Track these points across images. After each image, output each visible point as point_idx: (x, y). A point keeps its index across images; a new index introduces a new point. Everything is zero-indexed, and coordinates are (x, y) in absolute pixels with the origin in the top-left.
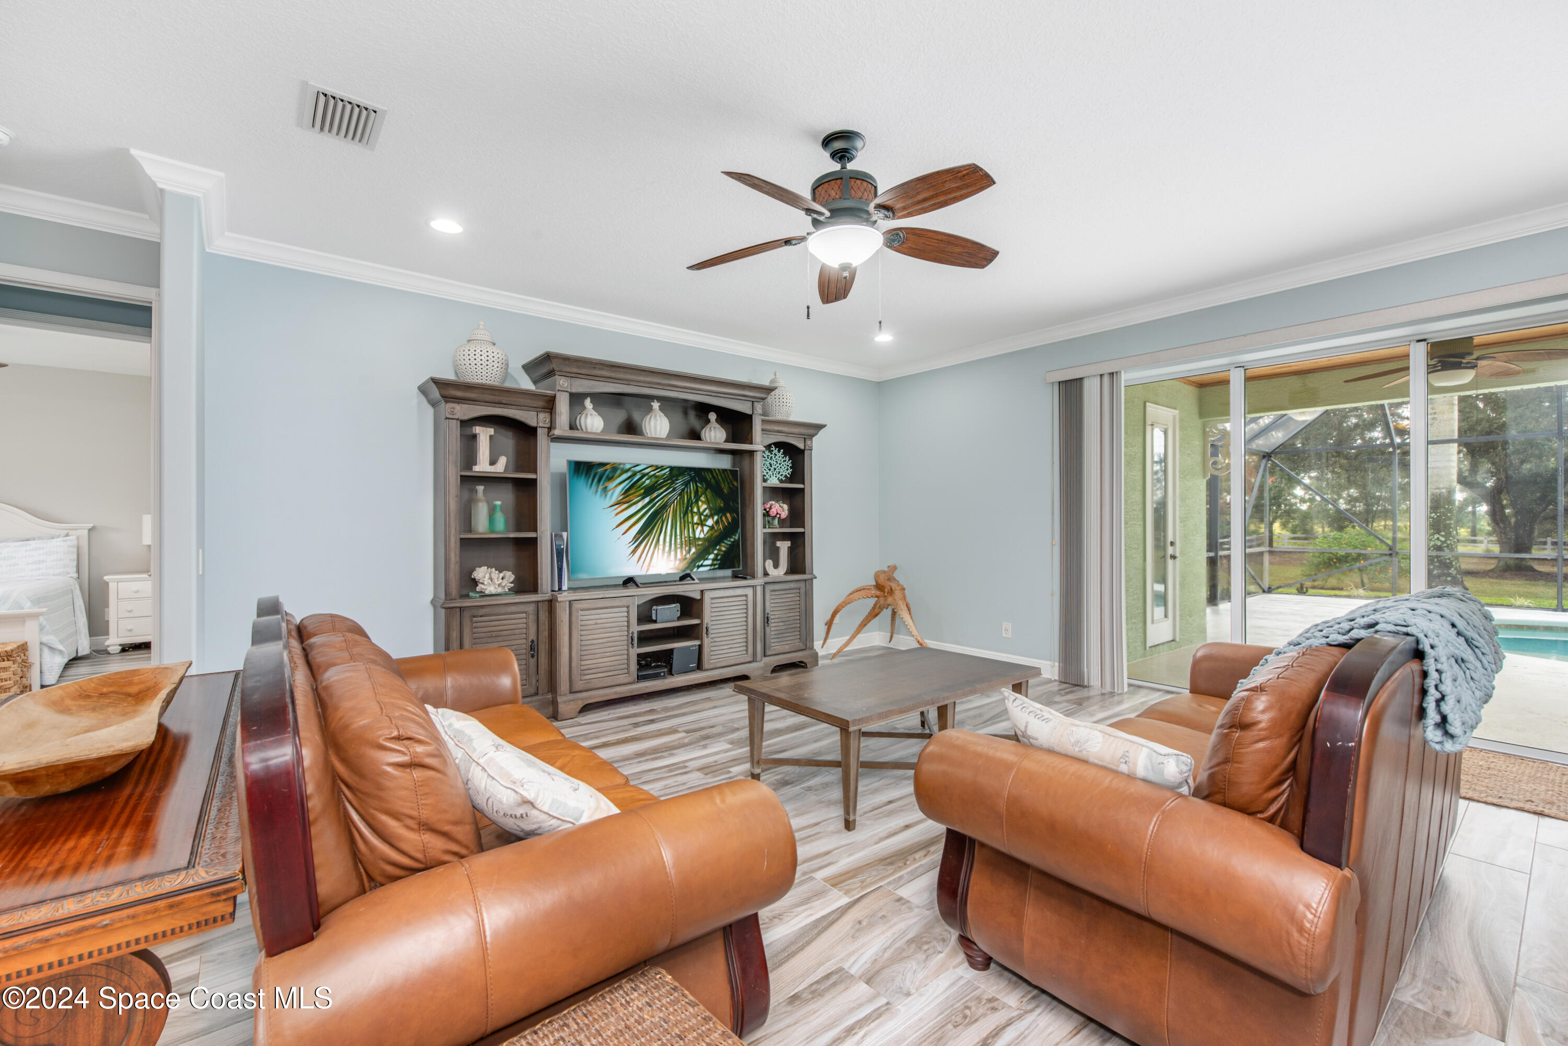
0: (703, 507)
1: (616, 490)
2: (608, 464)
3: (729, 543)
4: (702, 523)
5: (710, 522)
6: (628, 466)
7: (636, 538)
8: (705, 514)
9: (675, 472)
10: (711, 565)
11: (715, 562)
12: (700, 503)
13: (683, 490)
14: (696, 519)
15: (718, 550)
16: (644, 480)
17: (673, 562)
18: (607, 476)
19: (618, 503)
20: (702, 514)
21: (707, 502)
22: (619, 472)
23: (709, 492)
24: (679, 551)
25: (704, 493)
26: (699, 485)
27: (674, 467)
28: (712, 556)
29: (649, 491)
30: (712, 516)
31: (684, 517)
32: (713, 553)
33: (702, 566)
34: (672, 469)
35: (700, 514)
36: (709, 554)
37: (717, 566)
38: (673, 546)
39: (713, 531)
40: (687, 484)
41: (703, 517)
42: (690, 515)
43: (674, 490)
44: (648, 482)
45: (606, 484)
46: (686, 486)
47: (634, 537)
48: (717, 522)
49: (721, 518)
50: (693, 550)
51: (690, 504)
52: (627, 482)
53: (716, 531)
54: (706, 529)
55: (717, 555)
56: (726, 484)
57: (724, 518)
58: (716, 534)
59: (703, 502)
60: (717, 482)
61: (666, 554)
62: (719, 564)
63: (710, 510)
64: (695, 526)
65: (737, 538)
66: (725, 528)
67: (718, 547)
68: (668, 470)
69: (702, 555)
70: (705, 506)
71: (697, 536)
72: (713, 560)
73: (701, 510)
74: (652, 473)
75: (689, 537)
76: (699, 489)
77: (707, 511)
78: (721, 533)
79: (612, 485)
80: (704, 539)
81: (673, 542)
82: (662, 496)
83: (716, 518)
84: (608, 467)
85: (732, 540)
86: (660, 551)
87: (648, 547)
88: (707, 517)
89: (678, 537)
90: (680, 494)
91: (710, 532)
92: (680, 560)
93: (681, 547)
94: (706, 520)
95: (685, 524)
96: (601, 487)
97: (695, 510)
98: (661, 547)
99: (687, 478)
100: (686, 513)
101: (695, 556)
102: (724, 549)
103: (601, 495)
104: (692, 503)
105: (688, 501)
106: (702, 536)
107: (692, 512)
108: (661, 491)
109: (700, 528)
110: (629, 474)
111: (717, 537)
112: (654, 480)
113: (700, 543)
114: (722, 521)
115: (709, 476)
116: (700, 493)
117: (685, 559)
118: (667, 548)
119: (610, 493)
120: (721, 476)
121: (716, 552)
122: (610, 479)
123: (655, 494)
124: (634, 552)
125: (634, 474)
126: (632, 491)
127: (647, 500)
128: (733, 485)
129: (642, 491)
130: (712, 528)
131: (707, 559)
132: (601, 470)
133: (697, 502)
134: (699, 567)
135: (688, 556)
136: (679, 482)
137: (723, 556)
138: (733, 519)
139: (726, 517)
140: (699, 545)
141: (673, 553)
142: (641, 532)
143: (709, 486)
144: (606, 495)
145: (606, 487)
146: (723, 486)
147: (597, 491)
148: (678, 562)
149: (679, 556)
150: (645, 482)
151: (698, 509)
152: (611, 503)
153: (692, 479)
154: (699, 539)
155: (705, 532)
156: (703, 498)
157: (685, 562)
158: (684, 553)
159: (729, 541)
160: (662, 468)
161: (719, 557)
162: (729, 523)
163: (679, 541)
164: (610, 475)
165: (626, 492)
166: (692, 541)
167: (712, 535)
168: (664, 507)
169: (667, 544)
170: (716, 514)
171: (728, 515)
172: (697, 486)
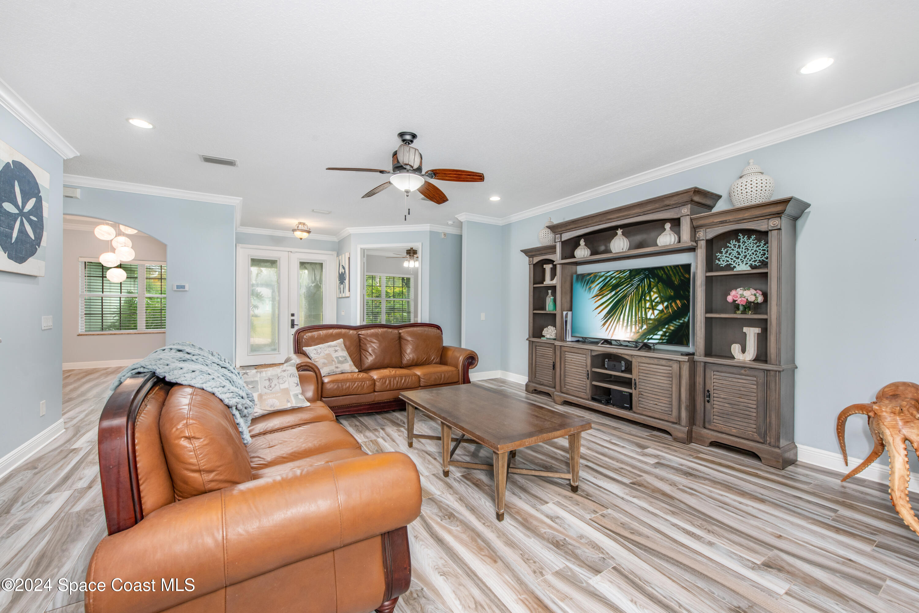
0: (654, 296)
1: (596, 288)
2: (592, 273)
3: (678, 324)
4: (653, 308)
5: (660, 307)
6: (603, 274)
7: (605, 317)
8: (656, 301)
9: (633, 273)
10: (659, 339)
11: (664, 338)
12: (652, 293)
13: (639, 285)
14: (648, 305)
15: (667, 328)
16: (612, 281)
17: (629, 334)
18: (591, 281)
19: (597, 296)
20: (653, 301)
21: (659, 292)
22: (597, 278)
23: (660, 285)
24: (633, 326)
25: (656, 285)
26: (651, 280)
27: (633, 270)
28: (660, 333)
29: (615, 287)
30: (662, 302)
31: (638, 303)
32: (662, 330)
33: (651, 339)
34: (631, 271)
35: (652, 301)
36: (659, 331)
37: (665, 341)
38: (629, 323)
39: (662, 314)
40: (642, 280)
41: (654, 304)
42: (643, 302)
43: (632, 285)
44: (614, 282)
45: (591, 285)
46: (641, 282)
47: (605, 316)
48: (667, 307)
49: (671, 304)
50: (645, 327)
51: (644, 294)
52: (602, 283)
53: (665, 314)
54: (656, 312)
55: (665, 332)
56: (677, 277)
57: (673, 304)
58: (665, 316)
59: (654, 292)
60: (669, 277)
61: (624, 328)
62: (667, 339)
63: (661, 298)
64: (647, 310)
65: (686, 320)
66: (674, 312)
67: (666, 326)
68: (628, 272)
69: (653, 330)
70: (656, 295)
71: (648, 317)
72: (662, 336)
73: (653, 298)
74: (617, 276)
75: (642, 317)
76: (652, 283)
77: (658, 299)
78: (670, 315)
79: (593, 285)
80: (654, 320)
81: (630, 320)
82: (623, 290)
83: (666, 304)
84: (592, 275)
85: (681, 321)
86: (621, 326)
87: (613, 322)
88: (658, 303)
89: (634, 317)
90: (636, 288)
91: (660, 315)
92: (634, 333)
93: (636, 324)
94: (656, 305)
95: (639, 308)
96: (588, 287)
97: (648, 298)
98: (621, 323)
99: (642, 276)
100: (640, 301)
101: (646, 331)
102: (672, 328)
103: (588, 292)
104: (645, 294)
105: (642, 292)
106: (653, 317)
107: (645, 300)
108: (623, 286)
109: (651, 311)
110: (603, 278)
111: (666, 318)
112: (618, 280)
113: (651, 322)
114: (672, 306)
115: (661, 273)
116: (652, 286)
117: (638, 332)
118: (625, 324)
119: (592, 290)
120: (673, 271)
121: (664, 330)
122: (593, 282)
123: (619, 289)
124: (604, 324)
125: (606, 278)
126: (604, 288)
127: (613, 293)
128: (685, 277)
129: (611, 288)
130: (661, 311)
131: (656, 334)
132: (588, 278)
133: (649, 292)
134: (649, 339)
135: (640, 331)
136: (637, 279)
137: (671, 334)
138: (683, 305)
139: (676, 303)
140: (649, 323)
141: (629, 328)
142: (609, 313)
143: (660, 280)
144: (590, 292)
145: (590, 287)
146: (674, 279)
147: (586, 290)
148: (632, 334)
149: (633, 330)
150: (612, 282)
151: (650, 297)
152: (593, 296)
153: (647, 277)
154: (650, 319)
155: (655, 315)
156: (655, 290)
157: (638, 334)
158: (638, 328)
159: (677, 323)
160: (624, 271)
161: (667, 334)
162: (678, 308)
163: (634, 320)
164: (593, 280)
165: (601, 289)
166: (644, 320)
167: (661, 317)
168: (624, 297)
169: (626, 321)
170: (665, 301)
171: (678, 302)
172: (650, 281)
